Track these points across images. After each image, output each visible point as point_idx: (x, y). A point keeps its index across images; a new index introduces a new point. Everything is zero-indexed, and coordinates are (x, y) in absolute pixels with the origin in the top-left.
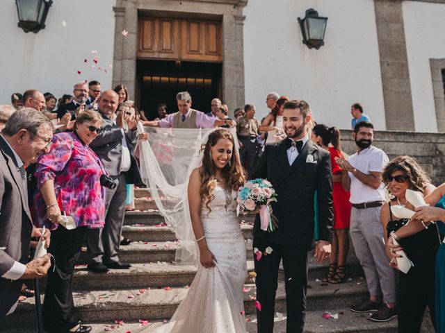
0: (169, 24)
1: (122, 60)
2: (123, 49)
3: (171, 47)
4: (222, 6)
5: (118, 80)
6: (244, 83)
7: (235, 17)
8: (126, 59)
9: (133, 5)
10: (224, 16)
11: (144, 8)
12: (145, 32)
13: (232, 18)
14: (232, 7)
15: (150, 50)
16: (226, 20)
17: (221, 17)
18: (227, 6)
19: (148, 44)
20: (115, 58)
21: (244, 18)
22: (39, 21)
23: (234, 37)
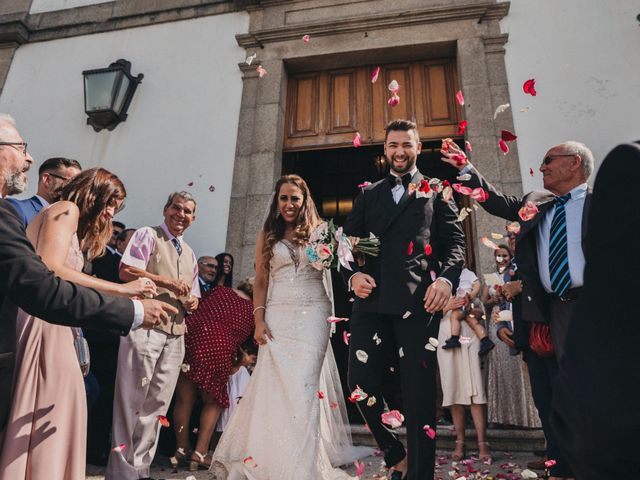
0: (347, 79)
1: (250, 155)
2: (254, 134)
3: (351, 121)
4: (452, 25)
5: (242, 194)
6: (520, 174)
7: (483, 39)
8: (258, 152)
9: (276, 55)
10: (459, 43)
11: (296, 56)
12: (301, 100)
13: (476, 42)
14: (476, 21)
15: (310, 132)
16: (463, 48)
17: (453, 45)
18: (465, 24)
19: (305, 122)
20: (238, 154)
21: (505, 38)
22: (117, 108)
23: (485, 81)
